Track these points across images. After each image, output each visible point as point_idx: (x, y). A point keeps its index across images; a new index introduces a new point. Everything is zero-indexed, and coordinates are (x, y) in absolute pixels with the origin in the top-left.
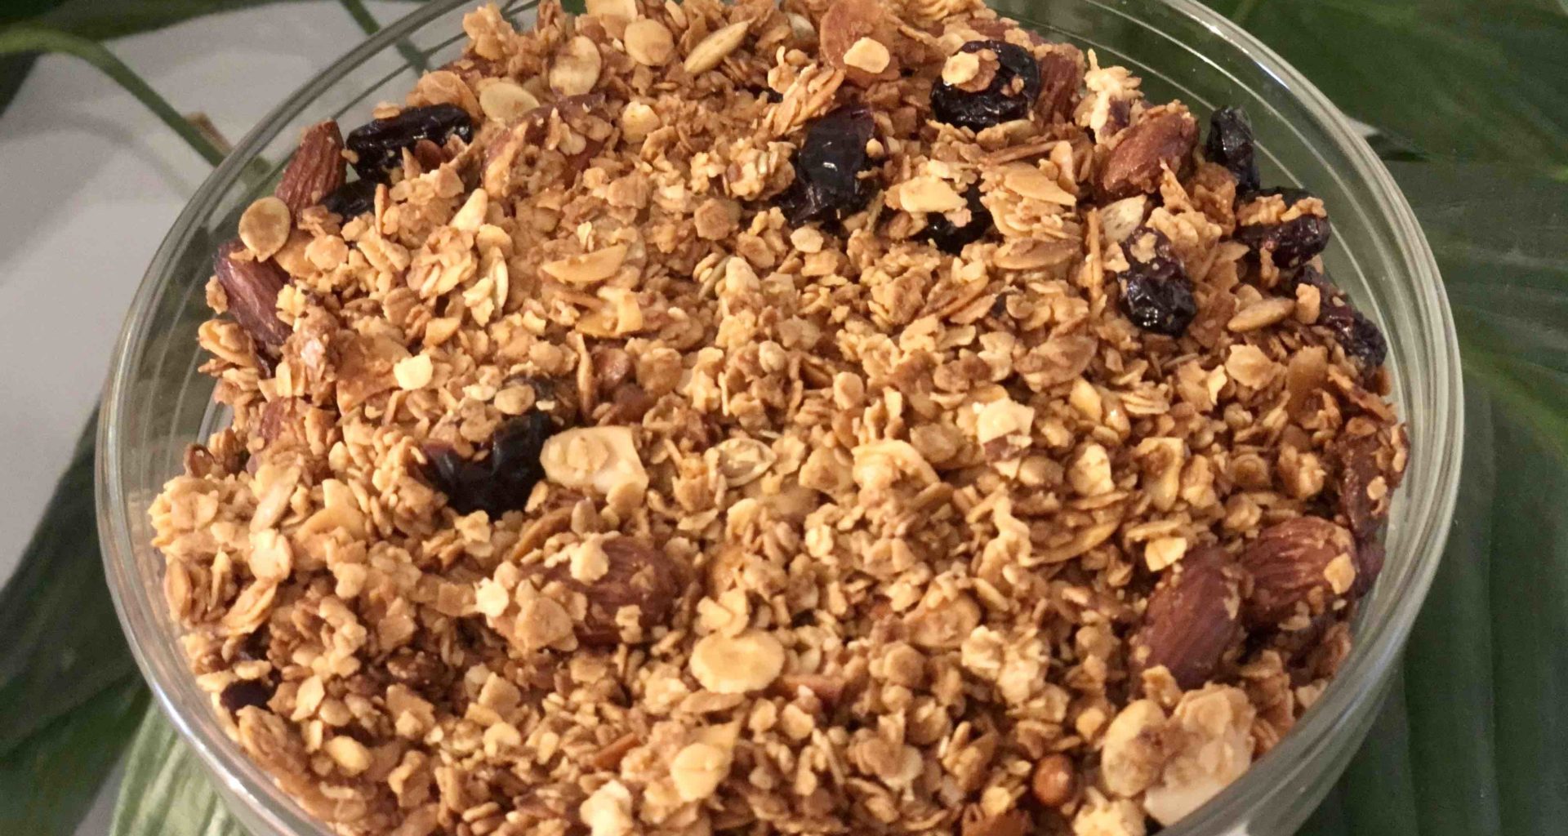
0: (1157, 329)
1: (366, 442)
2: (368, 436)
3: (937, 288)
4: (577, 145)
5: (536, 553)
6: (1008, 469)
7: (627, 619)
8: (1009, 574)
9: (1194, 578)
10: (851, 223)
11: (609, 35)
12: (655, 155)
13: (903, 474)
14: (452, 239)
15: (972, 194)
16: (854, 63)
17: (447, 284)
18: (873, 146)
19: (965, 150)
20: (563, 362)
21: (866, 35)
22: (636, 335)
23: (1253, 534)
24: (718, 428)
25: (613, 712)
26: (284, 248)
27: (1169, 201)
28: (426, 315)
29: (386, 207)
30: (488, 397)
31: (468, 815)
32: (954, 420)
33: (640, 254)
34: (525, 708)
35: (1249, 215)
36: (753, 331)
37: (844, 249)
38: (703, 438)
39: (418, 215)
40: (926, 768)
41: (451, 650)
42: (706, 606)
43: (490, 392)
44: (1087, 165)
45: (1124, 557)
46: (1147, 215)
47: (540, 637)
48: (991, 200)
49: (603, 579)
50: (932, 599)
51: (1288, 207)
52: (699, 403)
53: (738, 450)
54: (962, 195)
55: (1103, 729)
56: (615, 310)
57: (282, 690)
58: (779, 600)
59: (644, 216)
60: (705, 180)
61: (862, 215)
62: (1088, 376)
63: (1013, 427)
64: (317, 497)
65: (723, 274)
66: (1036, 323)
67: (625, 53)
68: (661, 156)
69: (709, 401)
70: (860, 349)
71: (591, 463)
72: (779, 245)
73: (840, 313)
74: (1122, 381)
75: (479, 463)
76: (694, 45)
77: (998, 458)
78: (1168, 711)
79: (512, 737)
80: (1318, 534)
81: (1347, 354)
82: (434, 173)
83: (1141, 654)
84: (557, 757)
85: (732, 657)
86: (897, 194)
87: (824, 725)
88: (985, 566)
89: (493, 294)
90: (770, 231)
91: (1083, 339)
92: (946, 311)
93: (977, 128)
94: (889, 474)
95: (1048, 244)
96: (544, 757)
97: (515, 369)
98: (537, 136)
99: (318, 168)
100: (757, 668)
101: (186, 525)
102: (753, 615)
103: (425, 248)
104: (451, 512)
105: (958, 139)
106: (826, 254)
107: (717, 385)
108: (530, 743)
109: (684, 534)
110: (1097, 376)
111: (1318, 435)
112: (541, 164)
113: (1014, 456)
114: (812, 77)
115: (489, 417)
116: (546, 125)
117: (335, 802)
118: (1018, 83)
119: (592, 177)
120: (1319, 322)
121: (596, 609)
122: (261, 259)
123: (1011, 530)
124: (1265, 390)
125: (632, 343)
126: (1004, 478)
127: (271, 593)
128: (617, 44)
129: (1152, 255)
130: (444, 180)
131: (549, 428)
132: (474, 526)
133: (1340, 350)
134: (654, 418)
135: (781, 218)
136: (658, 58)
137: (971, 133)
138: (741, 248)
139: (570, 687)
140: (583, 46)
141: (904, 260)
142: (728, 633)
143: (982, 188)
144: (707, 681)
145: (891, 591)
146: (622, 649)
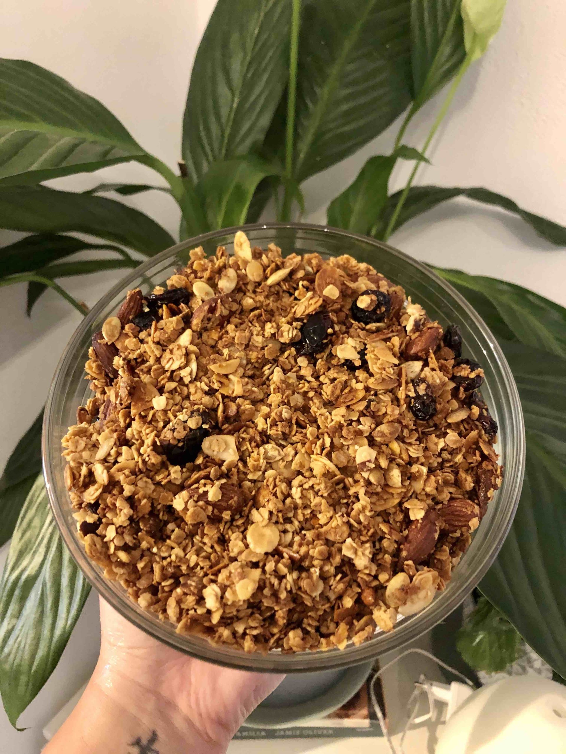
0: (423, 419)
1: (140, 430)
2: (141, 427)
3: (346, 391)
4: (226, 313)
5: (196, 485)
6: (365, 475)
7: (226, 515)
8: (362, 518)
9: (426, 525)
10: (318, 356)
11: (241, 268)
12: (253, 320)
13: (328, 471)
14: (178, 349)
15: (362, 353)
16: (327, 295)
17: (175, 366)
18: (330, 331)
19: (362, 333)
20: (213, 404)
21: (332, 284)
22: (239, 397)
23: (446, 502)
24: (265, 438)
25: (218, 548)
26: (118, 339)
27: (431, 365)
28: (166, 380)
29: (155, 331)
30: (185, 420)
31: (163, 584)
32: (348, 449)
33: (245, 362)
34: (187, 541)
35: (458, 372)
36: (281, 400)
37: (315, 365)
38: (260, 443)
39: (167, 336)
40: (325, 588)
41: (163, 515)
42: (254, 512)
43: (186, 417)
44: (404, 345)
45: (402, 511)
46: (422, 370)
47: (195, 520)
48: (369, 357)
49: (219, 501)
50: (334, 524)
51: (471, 372)
52: (260, 428)
53: (270, 448)
54: (358, 353)
55: (388, 581)
56: (234, 385)
57: (101, 527)
58: (280, 515)
59: (247, 346)
60: (270, 334)
61: (323, 354)
62: (397, 439)
63: (368, 459)
64: (120, 451)
65: (272, 373)
66: (380, 413)
67: (246, 275)
68: (255, 320)
69: (263, 429)
70: (318, 414)
71: (219, 450)
72: (293, 362)
73: (311, 394)
74: (408, 441)
75: (179, 447)
76: (272, 273)
77: (363, 470)
78: (411, 578)
79: (182, 554)
80: (469, 508)
81: (485, 433)
82: (174, 318)
83: (404, 554)
84: (197, 565)
85: (262, 536)
86: (336, 349)
87: (291, 571)
88: (353, 513)
89: (191, 374)
90: (290, 357)
91: (396, 425)
92: (349, 404)
93: (367, 324)
94: (323, 471)
95: (388, 381)
96: (192, 564)
97: (196, 407)
98: (212, 310)
99: (133, 308)
100: (270, 542)
101: (74, 450)
102: (270, 519)
103: (168, 351)
104: (168, 463)
105: (359, 328)
106: (308, 368)
107: (266, 423)
108: (188, 556)
109: (249, 480)
110: (401, 439)
111: (472, 465)
112: (213, 320)
113: (368, 470)
114: (311, 298)
115: (185, 429)
116: (216, 306)
117: (117, 574)
118: (383, 309)
119: (230, 328)
120: (477, 420)
121: (216, 511)
122: (109, 344)
123: (364, 500)
124: (457, 449)
125: (239, 400)
126: (364, 478)
127: (100, 491)
128: (243, 271)
129: (424, 393)
130: (178, 322)
131: (206, 434)
132: (175, 472)
133: (483, 432)
134: (243, 433)
135: (295, 353)
136: (258, 279)
137: (364, 326)
138: (280, 363)
139: (203, 535)
140: (231, 272)
141: (335, 375)
142: (261, 525)
143: (366, 352)
144: (251, 546)
145: (320, 516)
146: (223, 523)
